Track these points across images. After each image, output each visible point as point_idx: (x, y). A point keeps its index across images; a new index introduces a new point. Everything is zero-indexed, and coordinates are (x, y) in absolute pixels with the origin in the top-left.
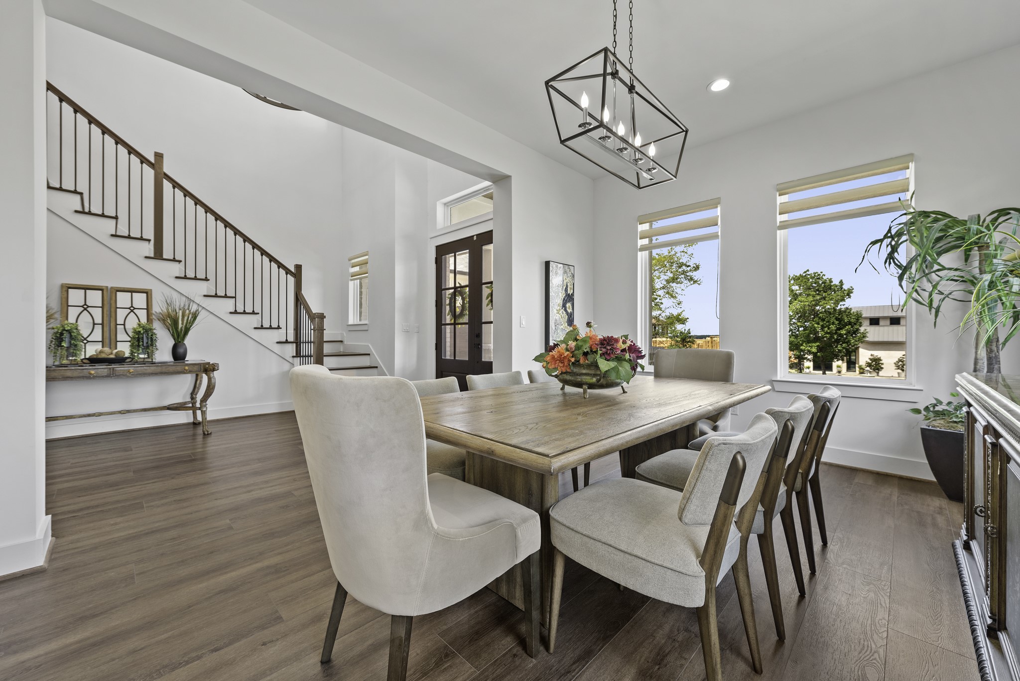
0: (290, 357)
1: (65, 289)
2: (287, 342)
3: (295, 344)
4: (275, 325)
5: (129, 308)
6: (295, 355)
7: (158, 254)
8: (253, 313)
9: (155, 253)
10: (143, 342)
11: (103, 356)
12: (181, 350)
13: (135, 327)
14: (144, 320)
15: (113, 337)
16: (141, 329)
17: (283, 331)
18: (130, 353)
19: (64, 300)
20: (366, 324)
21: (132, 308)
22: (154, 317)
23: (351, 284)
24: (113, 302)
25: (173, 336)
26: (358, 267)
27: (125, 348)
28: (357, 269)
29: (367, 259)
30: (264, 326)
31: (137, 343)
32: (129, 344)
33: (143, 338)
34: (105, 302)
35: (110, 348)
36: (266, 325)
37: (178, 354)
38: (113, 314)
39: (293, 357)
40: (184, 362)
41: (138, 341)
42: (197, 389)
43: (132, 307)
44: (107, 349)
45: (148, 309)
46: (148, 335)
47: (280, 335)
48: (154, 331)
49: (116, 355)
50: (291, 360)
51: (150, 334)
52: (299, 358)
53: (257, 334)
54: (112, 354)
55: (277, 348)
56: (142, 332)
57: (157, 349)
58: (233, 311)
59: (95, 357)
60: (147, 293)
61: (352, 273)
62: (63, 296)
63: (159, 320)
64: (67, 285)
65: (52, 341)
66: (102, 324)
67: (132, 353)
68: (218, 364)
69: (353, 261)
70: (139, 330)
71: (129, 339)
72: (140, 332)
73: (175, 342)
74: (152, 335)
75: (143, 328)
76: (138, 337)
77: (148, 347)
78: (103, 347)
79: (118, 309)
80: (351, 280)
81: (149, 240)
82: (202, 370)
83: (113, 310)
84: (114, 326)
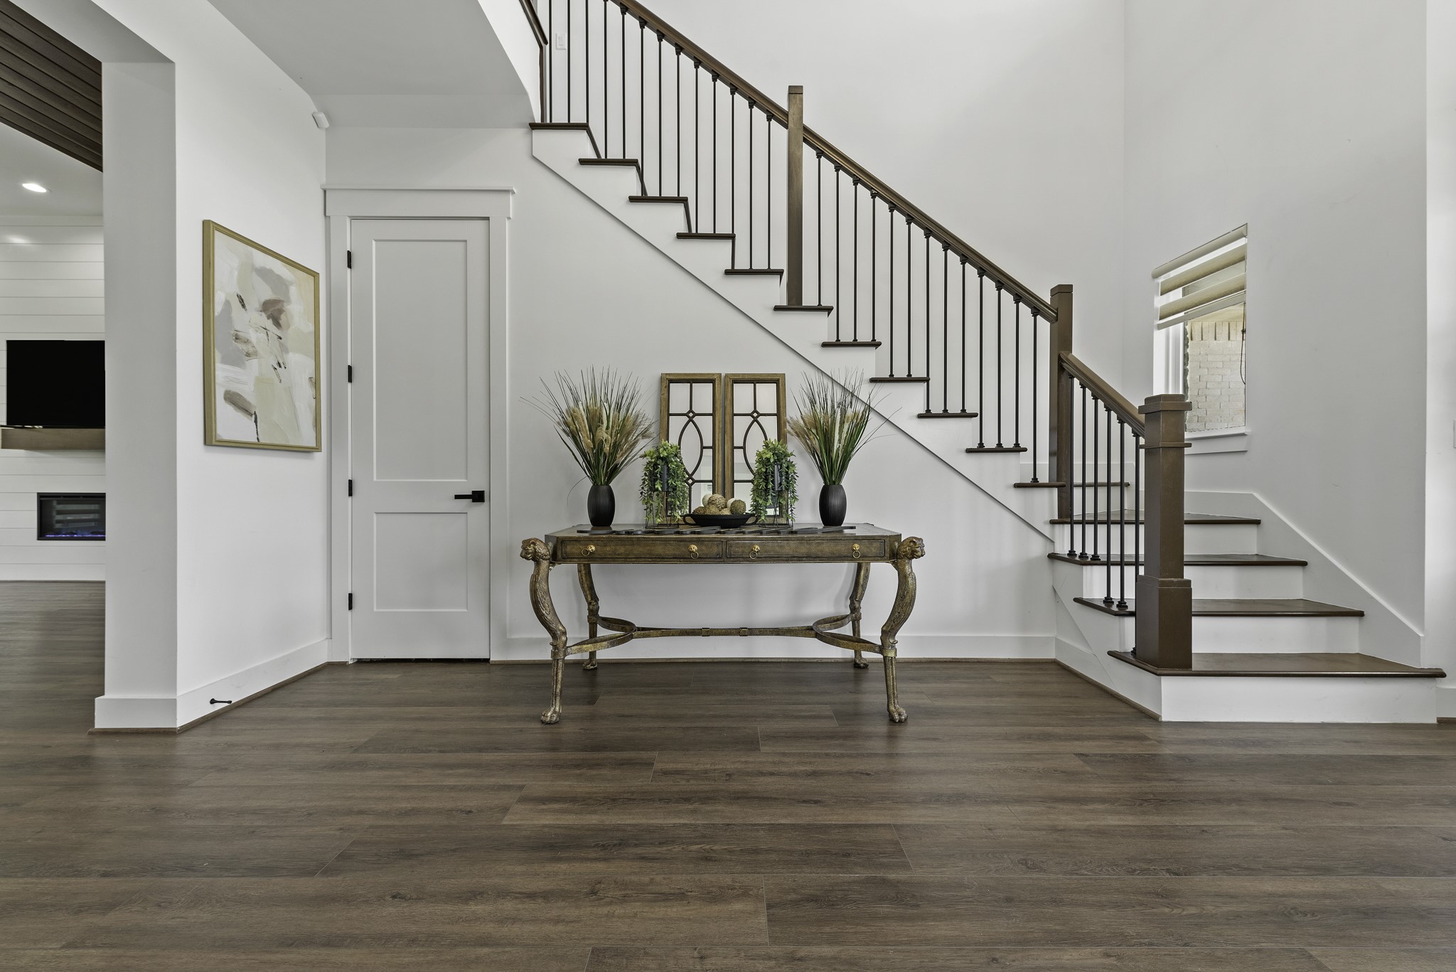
0: (1045, 523)
1: (665, 384)
2: (1035, 484)
3: (1055, 491)
4: (1008, 442)
5: (751, 415)
6: (1056, 518)
7: (794, 303)
8: (964, 414)
9: (789, 299)
10: (773, 482)
11: (713, 510)
12: (835, 502)
13: (761, 450)
14: (773, 436)
15: (728, 473)
16: (769, 455)
17: (1026, 458)
18: (752, 506)
19: (664, 403)
20: (1243, 435)
21: (755, 415)
22: (788, 428)
23: (1159, 336)
24: (728, 402)
25: (821, 468)
26: (1181, 289)
27: (744, 495)
28: (1176, 295)
29: (1244, 247)
30: (987, 446)
31: (764, 484)
32: (750, 486)
33: (773, 473)
34: (718, 405)
35: (724, 495)
36: (990, 443)
37: (831, 514)
38: (728, 426)
39: (1053, 522)
40: (841, 531)
41: (766, 480)
42: (860, 589)
43: (755, 411)
44: (718, 496)
45: (779, 414)
46: (781, 466)
47: (1019, 467)
48: (791, 459)
49: (731, 511)
50: (1046, 530)
51: (785, 465)
52: (1067, 527)
53: (972, 466)
54: (726, 507)
55: (1015, 500)
56: (772, 460)
57: (795, 498)
58: (923, 411)
59: (702, 512)
60: (776, 381)
61: (1162, 308)
62: (663, 396)
63: (798, 436)
64: (668, 377)
65: (644, 479)
66: (713, 448)
67: (756, 507)
68: (921, 540)
69: (1161, 279)
70: (768, 456)
71: (751, 477)
72: (768, 460)
73: (825, 482)
74: (788, 468)
75: (774, 451)
76: (766, 472)
77: (780, 494)
78: (714, 493)
79: (735, 417)
80: (1160, 327)
81: (780, 273)
82: (887, 555)
83: (728, 418)
84: (730, 451)
